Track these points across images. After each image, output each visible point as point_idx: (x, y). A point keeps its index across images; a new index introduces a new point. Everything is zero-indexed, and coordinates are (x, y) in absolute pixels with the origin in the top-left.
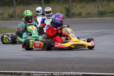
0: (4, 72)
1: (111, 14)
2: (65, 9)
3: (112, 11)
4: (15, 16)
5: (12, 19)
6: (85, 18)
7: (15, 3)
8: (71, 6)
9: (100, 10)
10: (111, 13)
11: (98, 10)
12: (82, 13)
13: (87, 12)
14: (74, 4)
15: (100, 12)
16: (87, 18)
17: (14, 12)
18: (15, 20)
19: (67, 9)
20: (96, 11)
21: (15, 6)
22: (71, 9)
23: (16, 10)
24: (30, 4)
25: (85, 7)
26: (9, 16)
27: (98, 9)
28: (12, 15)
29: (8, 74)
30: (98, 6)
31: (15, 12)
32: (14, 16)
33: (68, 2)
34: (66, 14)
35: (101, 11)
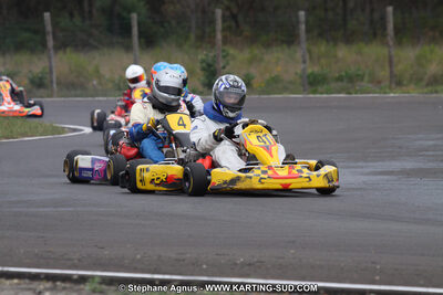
0: (30, 273)
1: (340, 84)
2: (204, 65)
3: (343, 74)
4: (52, 82)
5: (42, 91)
6: (263, 92)
7: (50, 43)
8: (220, 58)
9: (309, 71)
10: (340, 79)
11: (304, 70)
12: (253, 78)
13: (267, 76)
14: (232, 51)
15: (308, 77)
16: (269, 94)
17: (47, 70)
18: (48, 97)
19: (209, 65)
20: (296, 74)
21: (52, 52)
22: (222, 65)
23: (54, 64)
24: (96, 48)
25: (261, 60)
26: (32, 82)
27: (302, 66)
28: (41, 79)
29: (42, 279)
30: (303, 56)
31: (51, 72)
32: (46, 81)
33: (213, 44)
34: (207, 81)
35: (312, 73)
